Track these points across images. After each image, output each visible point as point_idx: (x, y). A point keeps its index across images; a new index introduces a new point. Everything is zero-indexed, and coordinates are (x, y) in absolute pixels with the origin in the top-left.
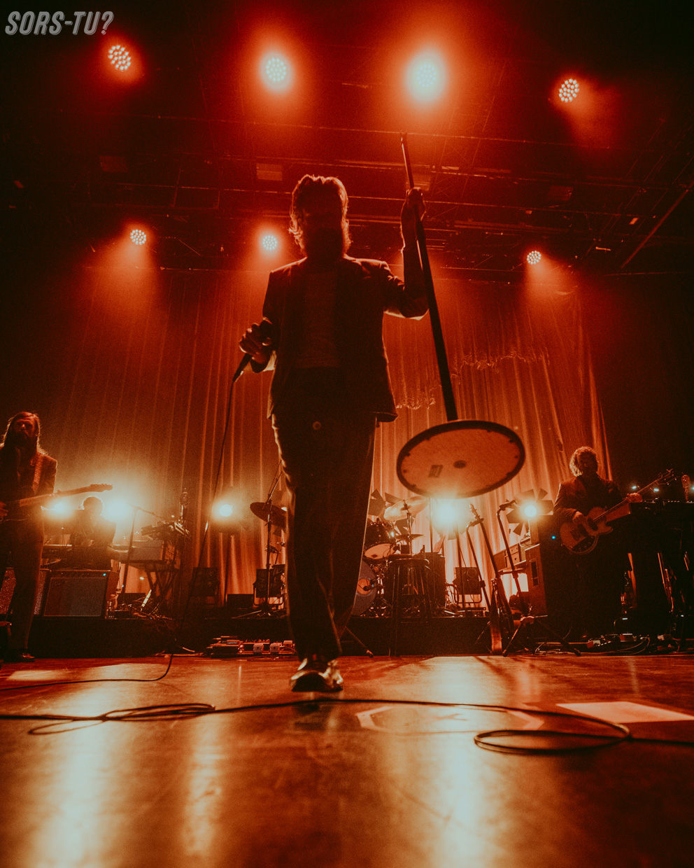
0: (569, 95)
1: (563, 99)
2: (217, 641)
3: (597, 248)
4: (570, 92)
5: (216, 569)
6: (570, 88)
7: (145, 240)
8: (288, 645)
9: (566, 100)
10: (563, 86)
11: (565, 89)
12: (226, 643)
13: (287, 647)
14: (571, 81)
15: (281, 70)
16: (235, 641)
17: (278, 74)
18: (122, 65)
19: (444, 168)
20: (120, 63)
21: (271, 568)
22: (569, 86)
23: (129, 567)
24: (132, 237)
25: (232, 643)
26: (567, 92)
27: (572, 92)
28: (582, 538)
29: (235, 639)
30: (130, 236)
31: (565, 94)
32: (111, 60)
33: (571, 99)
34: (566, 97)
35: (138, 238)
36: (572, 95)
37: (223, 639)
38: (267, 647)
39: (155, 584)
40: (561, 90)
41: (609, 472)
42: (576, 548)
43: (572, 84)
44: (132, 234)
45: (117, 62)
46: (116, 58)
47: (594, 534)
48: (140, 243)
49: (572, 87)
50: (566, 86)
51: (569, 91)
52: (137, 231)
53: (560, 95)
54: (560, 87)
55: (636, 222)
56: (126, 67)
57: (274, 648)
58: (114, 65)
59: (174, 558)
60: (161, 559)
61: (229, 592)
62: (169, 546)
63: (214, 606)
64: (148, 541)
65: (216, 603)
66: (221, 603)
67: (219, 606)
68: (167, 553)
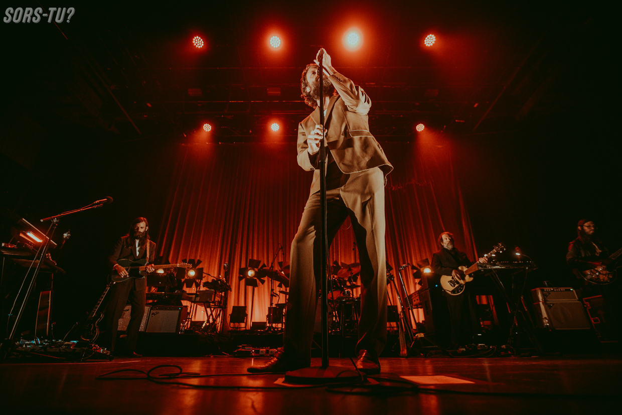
2: (240, 348)
3: (457, 121)
4: (430, 41)
5: (245, 308)
6: (431, 39)
7: (211, 129)
9: (429, 45)
10: (427, 38)
11: (428, 40)
12: (245, 349)
14: (431, 35)
15: (278, 42)
17: (276, 44)
18: (199, 45)
19: (367, 84)
21: (274, 306)
23: (198, 306)
25: (248, 349)
27: (432, 41)
28: (457, 286)
29: (249, 347)
31: (428, 42)
32: (194, 44)
33: (431, 44)
35: (207, 128)
37: (243, 346)
38: (267, 352)
40: (426, 40)
41: (474, 245)
42: (453, 292)
43: (431, 37)
44: (204, 126)
45: (197, 44)
47: (462, 282)
48: (208, 131)
52: (206, 124)
53: (426, 43)
55: (478, 106)
56: (201, 46)
57: (272, 352)
59: (221, 300)
60: (213, 300)
61: (253, 321)
62: (218, 293)
63: (244, 329)
64: (206, 290)
65: (245, 327)
66: (248, 327)
67: (247, 329)
68: (216, 297)
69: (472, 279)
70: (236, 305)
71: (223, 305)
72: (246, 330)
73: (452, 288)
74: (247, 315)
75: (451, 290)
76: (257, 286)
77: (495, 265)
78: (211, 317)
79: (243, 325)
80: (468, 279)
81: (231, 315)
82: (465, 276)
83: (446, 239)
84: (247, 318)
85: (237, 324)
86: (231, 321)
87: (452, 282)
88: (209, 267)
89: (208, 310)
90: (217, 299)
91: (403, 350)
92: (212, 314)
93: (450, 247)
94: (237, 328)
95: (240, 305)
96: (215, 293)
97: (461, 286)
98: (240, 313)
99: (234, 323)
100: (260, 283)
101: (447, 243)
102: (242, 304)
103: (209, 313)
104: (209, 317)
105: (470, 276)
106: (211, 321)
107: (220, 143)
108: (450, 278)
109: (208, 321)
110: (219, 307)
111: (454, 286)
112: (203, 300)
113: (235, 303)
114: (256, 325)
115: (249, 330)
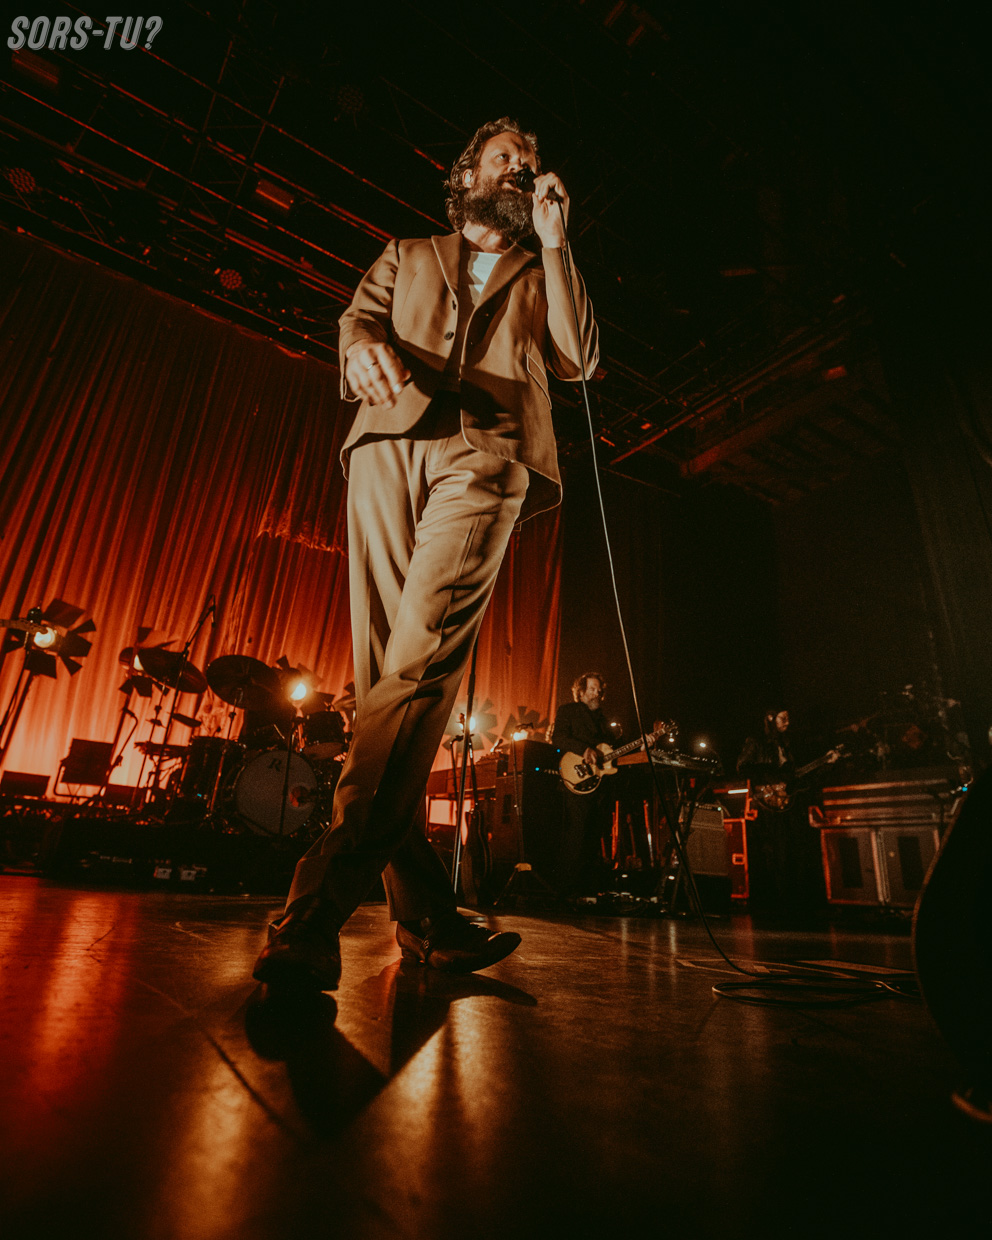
3: (602, 438)
28: (587, 777)
42: (578, 786)
47: (597, 772)
55: (648, 428)
69: (615, 770)
73: (577, 780)
75: (575, 783)
77: (674, 759)
80: (608, 768)
82: (604, 761)
83: (593, 689)
87: (583, 769)
93: (594, 706)
97: (594, 779)
100: (65, 671)
101: (591, 697)
105: (614, 765)
108: (579, 760)
111: (583, 777)
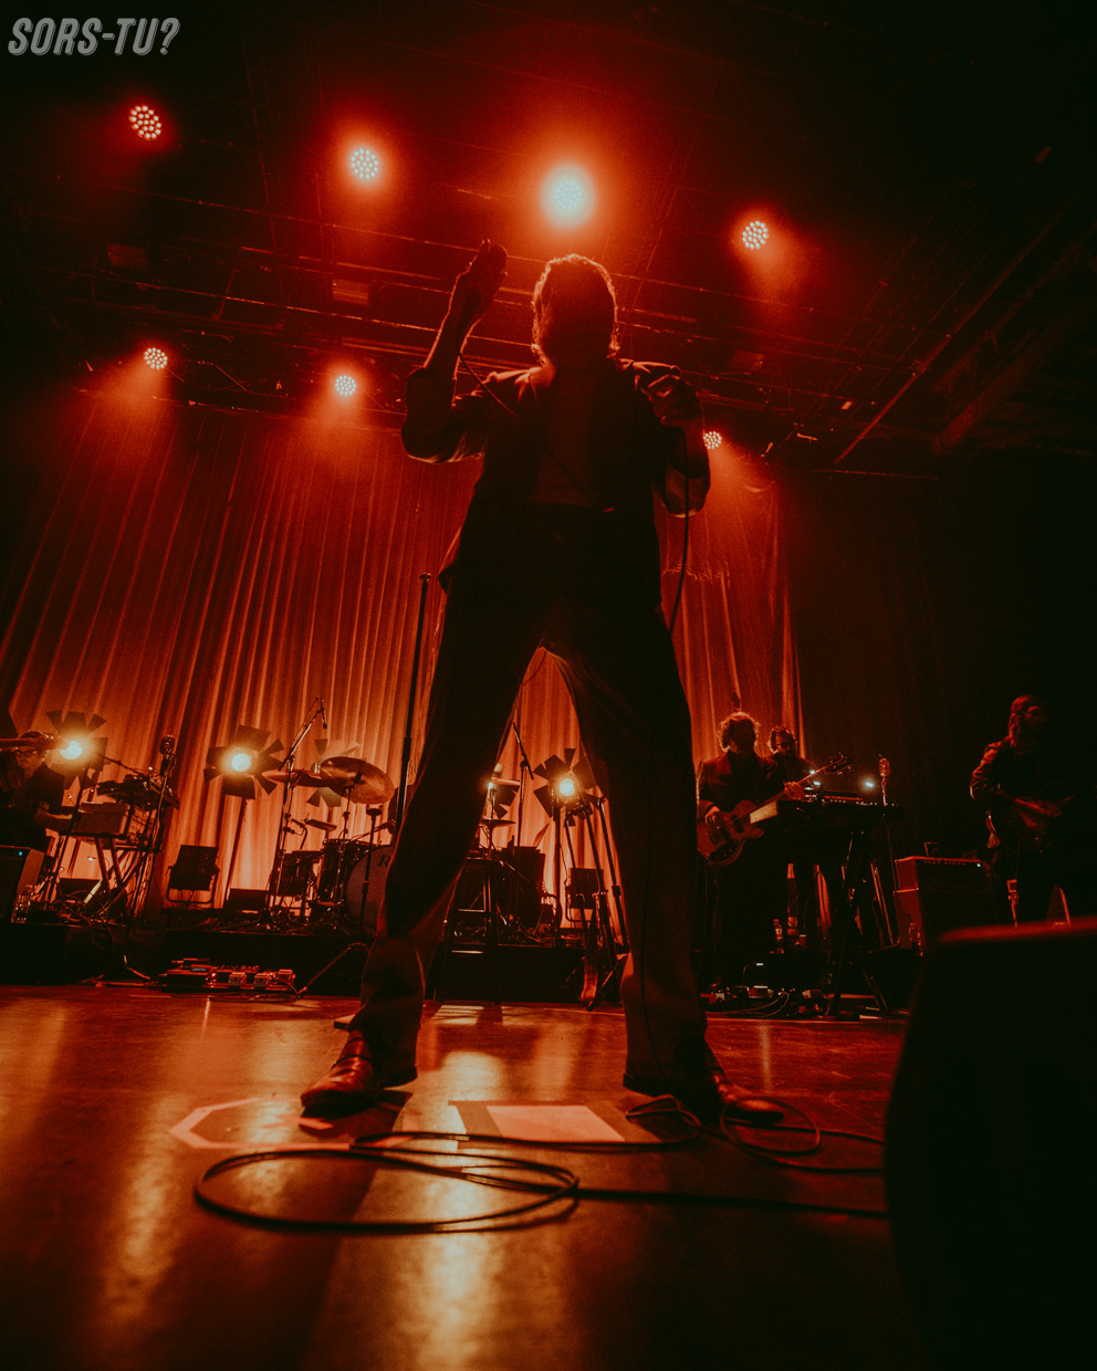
0: (755, 240)
1: (747, 244)
2: (177, 966)
3: (799, 435)
4: (756, 237)
5: (214, 852)
6: (757, 233)
7: (165, 363)
8: (285, 977)
9: (752, 246)
10: (748, 228)
11: (750, 233)
12: (190, 969)
13: (283, 980)
14: (758, 223)
15: (371, 165)
16: (203, 968)
17: (368, 170)
18: (149, 132)
20: (146, 129)
21: (287, 855)
22: (755, 229)
23: (81, 843)
24: (146, 358)
25: (199, 970)
26: (752, 237)
27: (759, 237)
28: (722, 843)
29: (206, 964)
30: (144, 355)
31: (750, 239)
32: (133, 124)
33: (758, 245)
34: (752, 242)
35: (155, 360)
36: (759, 242)
37: (186, 962)
38: (250, 978)
39: (111, 871)
40: (744, 233)
42: (713, 857)
43: (759, 227)
44: (147, 354)
45: (141, 127)
46: (140, 123)
48: (158, 367)
49: (760, 231)
50: (752, 230)
51: (755, 235)
52: (154, 349)
53: (744, 239)
54: (745, 230)
55: (850, 407)
56: (154, 136)
57: (261, 980)
58: (137, 131)
59: (145, 831)
60: (122, 831)
61: (234, 885)
62: (139, 813)
63: (208, 906)
64: (105, 804)
65: (212, 901)
66: (219, 903)
67: (216, 906)
68: (133, 824)
70: (191, 843)
71: (151, 845)
72: (212, 909)
74: (217, 871)
76: (253, 798)
78: (114, 875)
79: (205, 896)
81: (173, 869)
84: (216, 878)
85: (187, 893)
86: (172, 885)
87: (716, 836)
88: (126, 736)
89: (107, 854)
90: (136, 828)
91: (589, 988)
92: (115, 867)
94: (188, 903)
95: (202, 844)
96: (132, 812)
98: (200, 864)
99: (180, 889)
100: (264, 791)
102: (208, 840)
103: (109, 864)
104: (106, 875)
106: (113, 884)
107: (192, 403)
109: (105, 884)
110: (141, 848)
112: (97, 828)
113: (188, 836)
114: (240, 897)
115: (219, 909)
